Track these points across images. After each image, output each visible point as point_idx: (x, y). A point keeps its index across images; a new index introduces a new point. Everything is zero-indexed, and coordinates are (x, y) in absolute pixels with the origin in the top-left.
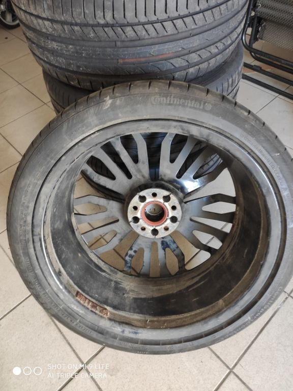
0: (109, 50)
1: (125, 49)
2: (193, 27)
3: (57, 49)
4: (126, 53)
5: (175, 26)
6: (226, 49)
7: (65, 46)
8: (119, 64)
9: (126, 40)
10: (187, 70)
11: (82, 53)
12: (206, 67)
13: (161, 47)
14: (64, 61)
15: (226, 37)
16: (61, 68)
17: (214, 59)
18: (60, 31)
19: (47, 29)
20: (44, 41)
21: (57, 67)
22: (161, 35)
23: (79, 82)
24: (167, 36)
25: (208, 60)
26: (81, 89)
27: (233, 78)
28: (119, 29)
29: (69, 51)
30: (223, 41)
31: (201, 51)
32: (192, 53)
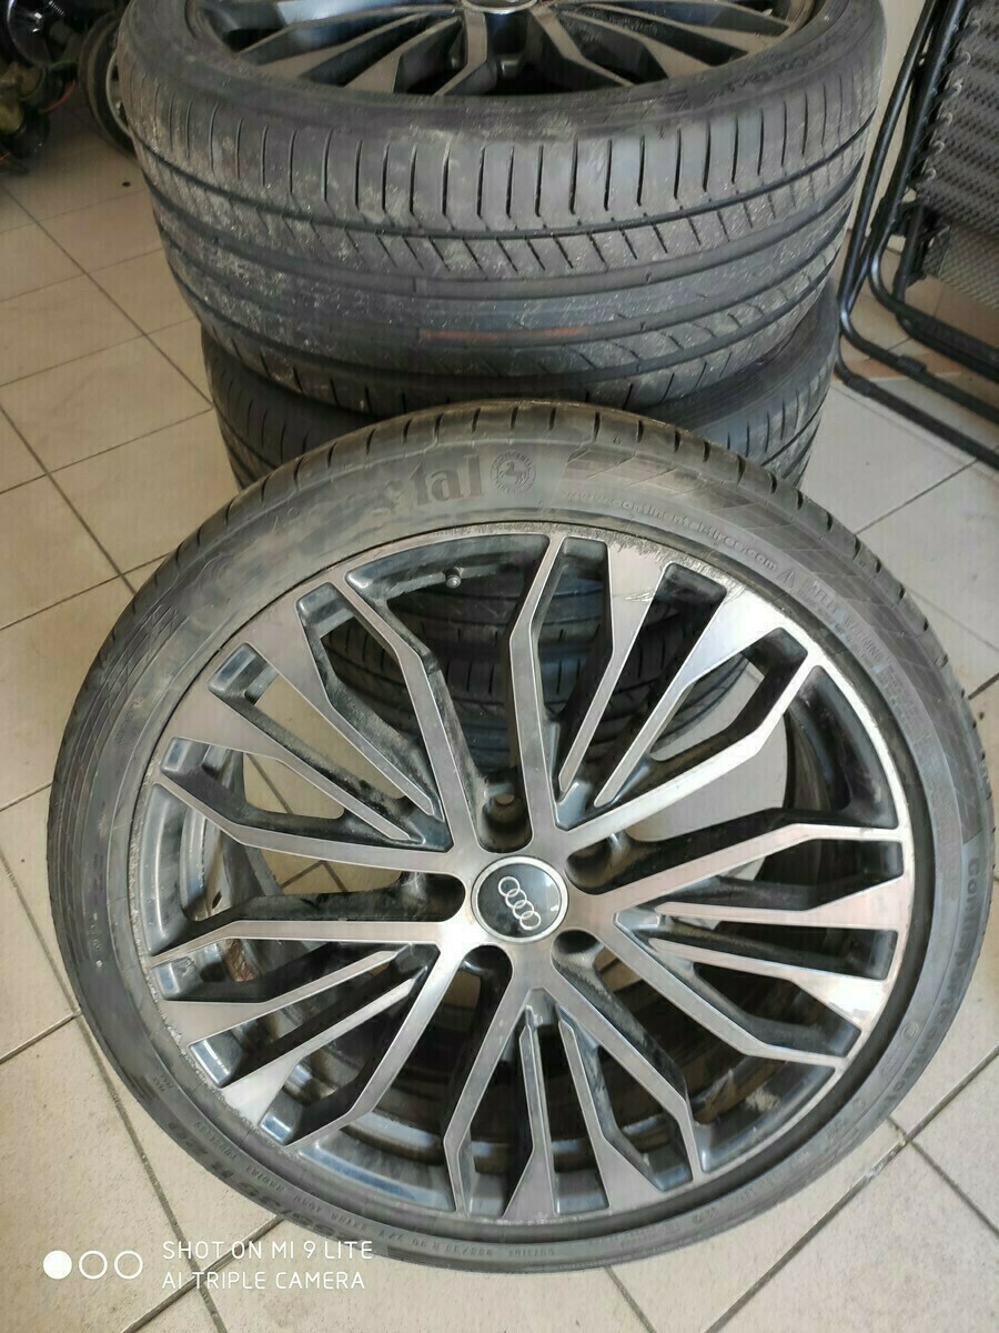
0: (391, 299)
1: (440, 302)
2: (654, 258)
3: (241, 275)
4: (444, 313)
5: (598, 250)
6: (767, 324)
7: (263, 272)
8: (420, 341)
9: (447, 276)
10: (633, 378)
11: (313, 300)
12: (696, 373)
13: (553, 306)
14: (259, 313)
15: (766, 288)
16: (249, 333)
17: (722, 351)
18: (251, 226)
19: (215, 216)
20: (205, 249)
21: (236, 326)
22: (552, 274)
23: (297, 379)
24: (570, 276)
25: (700, 353)
26: (302, 396)
27: (787, 413)
28: (427, 244)
29: (274, 287)
30: (756, 300)
31: (682, 326)
32: (650, 330)
